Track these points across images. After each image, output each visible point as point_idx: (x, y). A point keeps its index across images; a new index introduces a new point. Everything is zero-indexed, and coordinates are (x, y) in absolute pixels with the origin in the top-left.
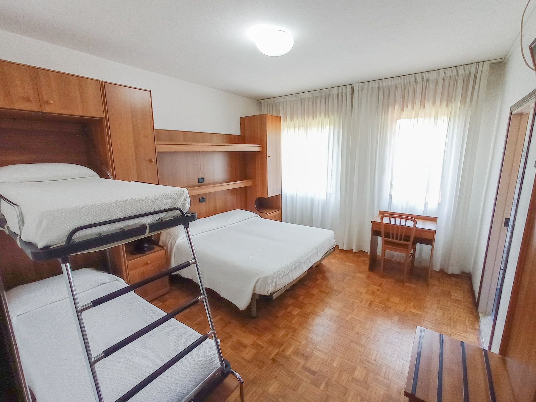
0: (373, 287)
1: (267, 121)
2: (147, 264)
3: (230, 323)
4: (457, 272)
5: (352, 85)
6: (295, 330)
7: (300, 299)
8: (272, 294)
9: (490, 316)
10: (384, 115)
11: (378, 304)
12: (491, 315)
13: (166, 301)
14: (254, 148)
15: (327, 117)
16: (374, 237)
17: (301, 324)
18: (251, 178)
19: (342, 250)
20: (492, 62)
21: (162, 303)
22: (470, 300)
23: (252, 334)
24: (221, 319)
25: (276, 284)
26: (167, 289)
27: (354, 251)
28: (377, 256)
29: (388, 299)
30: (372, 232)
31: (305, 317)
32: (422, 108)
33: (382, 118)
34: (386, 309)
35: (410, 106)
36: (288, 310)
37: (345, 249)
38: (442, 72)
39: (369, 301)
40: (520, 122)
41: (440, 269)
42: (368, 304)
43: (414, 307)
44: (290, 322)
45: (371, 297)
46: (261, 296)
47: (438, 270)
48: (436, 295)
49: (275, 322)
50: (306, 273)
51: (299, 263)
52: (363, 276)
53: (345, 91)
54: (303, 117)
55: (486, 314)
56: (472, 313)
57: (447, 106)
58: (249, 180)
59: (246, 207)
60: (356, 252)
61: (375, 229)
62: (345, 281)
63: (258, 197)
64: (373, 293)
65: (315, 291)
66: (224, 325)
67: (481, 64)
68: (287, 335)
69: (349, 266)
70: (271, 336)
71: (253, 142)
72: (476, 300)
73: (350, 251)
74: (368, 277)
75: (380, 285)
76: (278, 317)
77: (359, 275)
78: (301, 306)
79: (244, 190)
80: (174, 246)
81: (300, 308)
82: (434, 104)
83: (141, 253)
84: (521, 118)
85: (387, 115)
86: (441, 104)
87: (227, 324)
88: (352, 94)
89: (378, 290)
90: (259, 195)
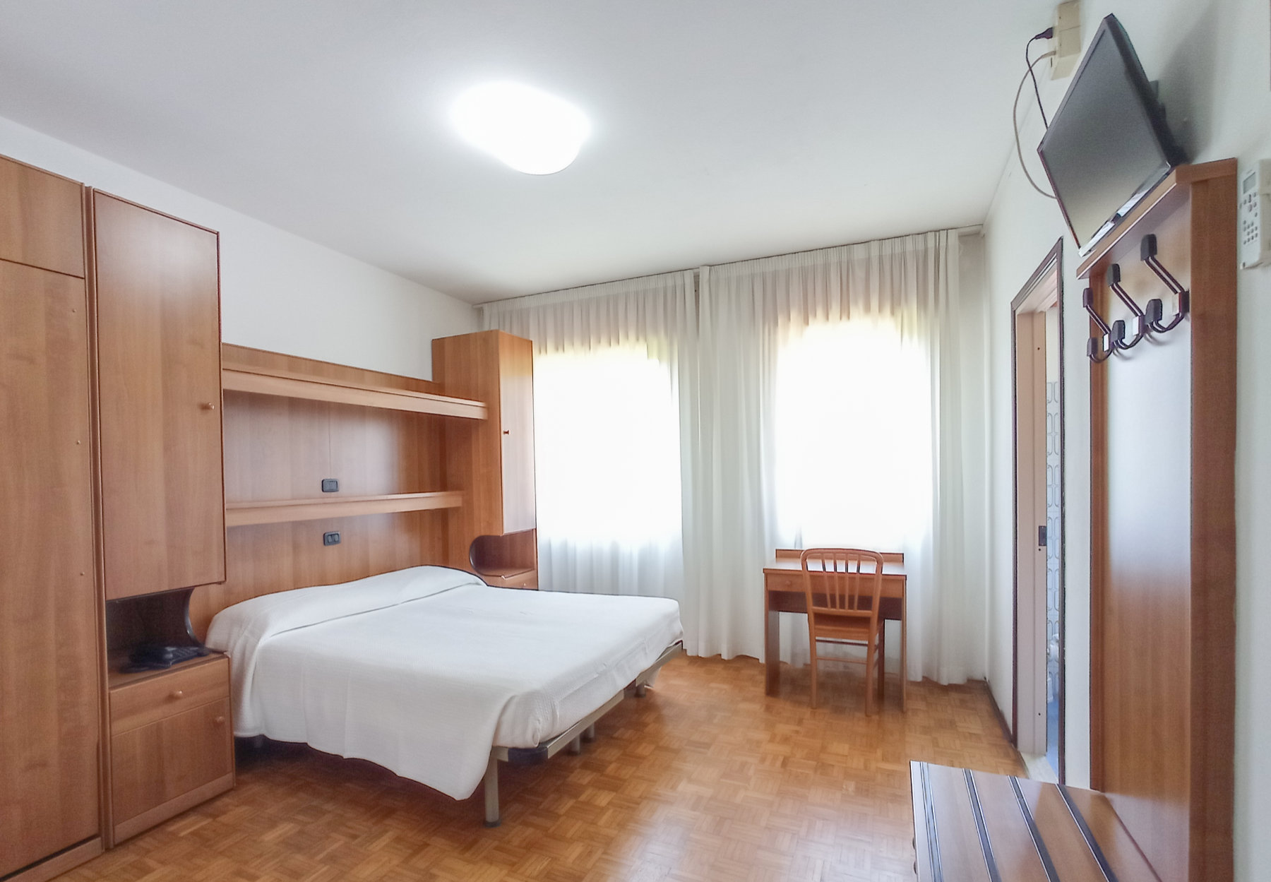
0: (784, 729)
1: (500, 347)
2: (171, 698)
3: (426, 845)
4: (958, 679)
5: (695, 270)
6: (609, 843)
7: (611, 769)
8: (543, 744)
9: (1044, 758)
10: (769, 335)
11: (803, 761)
12: (1045, 755)
13: (224, 813)
14: (469, 409)
15: (641, 339)
16: (772, 613)
17: (622, 826)
18: (457, 487)
19: (696, 660)
20: (962, 230)
21: (210, 820)
22: (998, 731)
23: (491, 864)
24: (398, 840)
25: (554, 713)
26: (227, 779)
27: (725, 657)
28: (781, 665)
29: (823, 749)
30: (766, 597)
31: (628, 807)
32: (844, 318)
33: (763, 340)
34: (822, 768)
35: (820, 312)
36: (583, 798)
37: (702, 654)
38: (875, 247)
39: (781, 759)
40: (1033, 326)
41: (924, 677)
42: (779, 763)
43: (885, 759)
44: (593, 823)
45: (784, 750)
46: (514, 751)
47: (919, 679)
48: (926, 730)
49: (553, 828)
50: (622, 698)
51: (604, 667)
52: (757, 707)
53: (679, 282)
54: (586, 341)
55: (1035, 754)
56: (1007, 755)
57: (893, 313)
58: (453, 493)
59: (445, 560)
60: (731, 658)
61: (774, 589)
62: (715, 721)
63: (477, 535)
64: (786, 740)
65: (644, 749)
66: (410, 851)
67: (943, 234)
68: (590, 853)
69: (717, 690)
70: (546, 863)
71: (465, 393)
72: (1010, 732)
73: (716, 659)
74: (768, 709)
75: (800, 722)
76: (559, 816)
77: (744, 706)
78: (615, 785)
79: (442, 515)
80: (252, 653)
81: (613, 791)
82: (867, 309)
83: (153, 668)
84: (1032, 321)
85: (775, 333)
86: (880, 310)
87: (419, 849)
88: (697, 291)
89: (797, 732)
90: (480, 530)
